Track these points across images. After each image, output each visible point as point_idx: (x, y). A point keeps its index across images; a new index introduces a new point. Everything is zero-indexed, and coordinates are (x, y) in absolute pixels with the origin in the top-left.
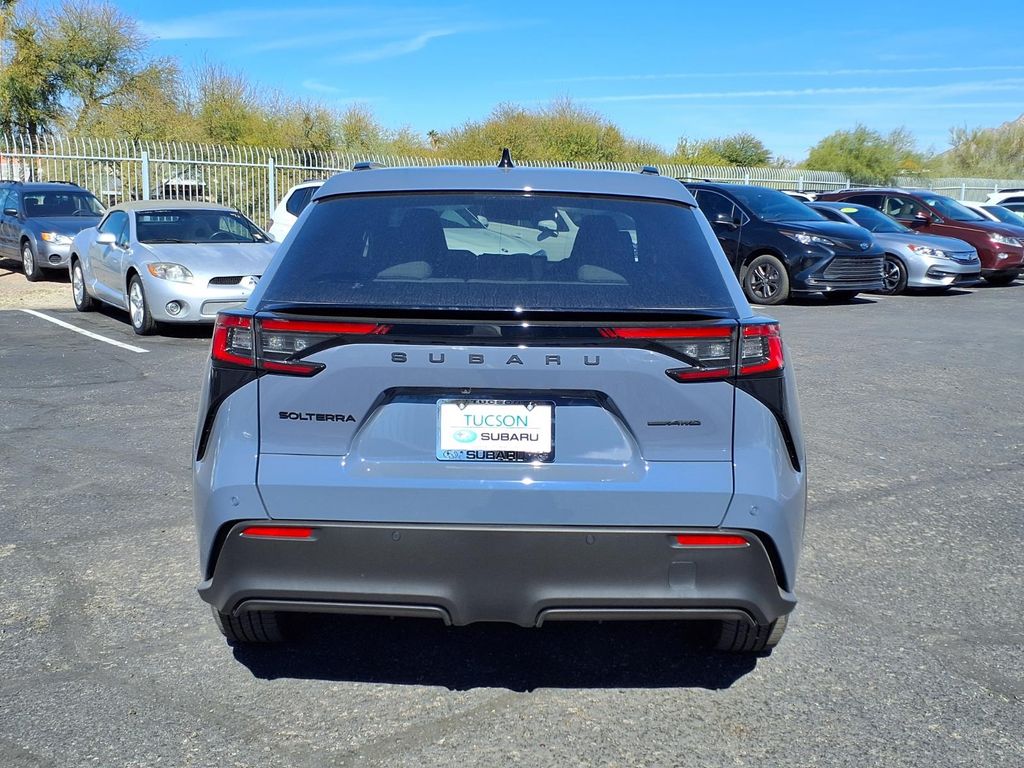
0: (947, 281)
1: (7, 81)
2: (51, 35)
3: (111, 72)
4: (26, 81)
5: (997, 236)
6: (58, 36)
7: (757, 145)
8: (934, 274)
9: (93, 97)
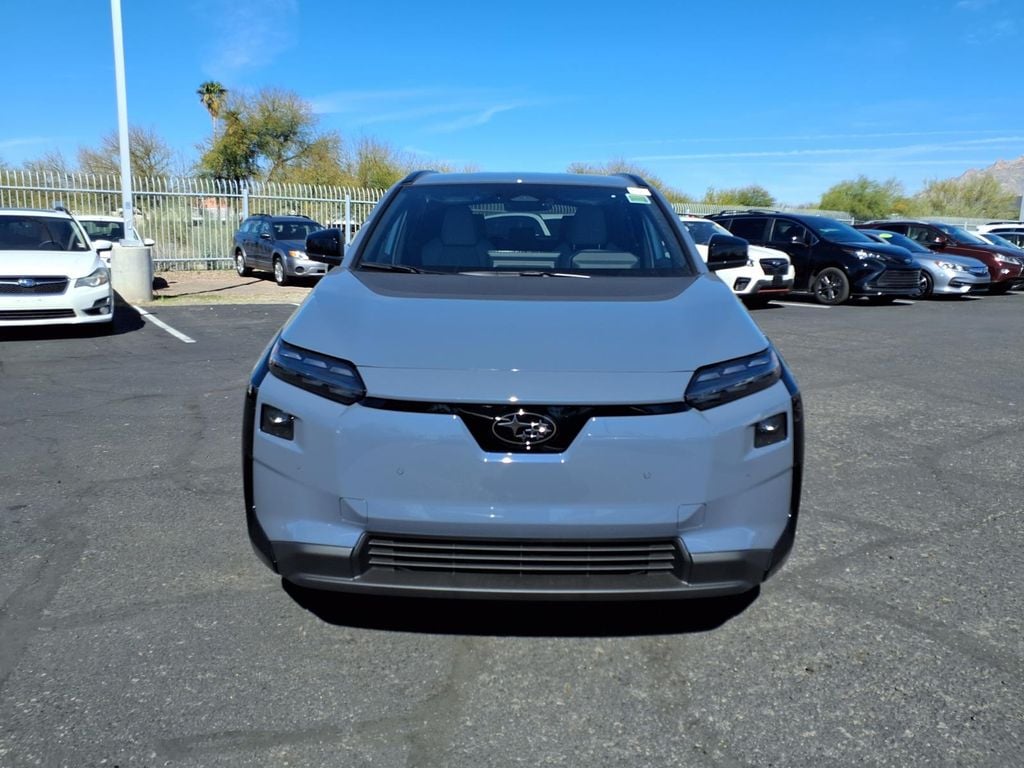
0: (965, 289)
1: (222, 148)
2: (252, 114)
3: (293, 142)
4: (235, 148)
5: (1000, 256)
6: (258, 116)
7: (765, 195)
8: (955, 283)
9: (280, 160)
